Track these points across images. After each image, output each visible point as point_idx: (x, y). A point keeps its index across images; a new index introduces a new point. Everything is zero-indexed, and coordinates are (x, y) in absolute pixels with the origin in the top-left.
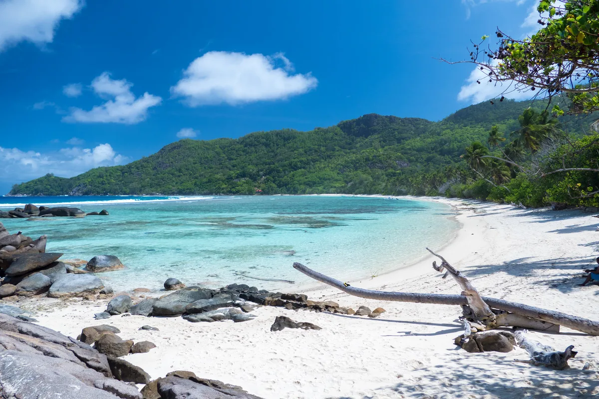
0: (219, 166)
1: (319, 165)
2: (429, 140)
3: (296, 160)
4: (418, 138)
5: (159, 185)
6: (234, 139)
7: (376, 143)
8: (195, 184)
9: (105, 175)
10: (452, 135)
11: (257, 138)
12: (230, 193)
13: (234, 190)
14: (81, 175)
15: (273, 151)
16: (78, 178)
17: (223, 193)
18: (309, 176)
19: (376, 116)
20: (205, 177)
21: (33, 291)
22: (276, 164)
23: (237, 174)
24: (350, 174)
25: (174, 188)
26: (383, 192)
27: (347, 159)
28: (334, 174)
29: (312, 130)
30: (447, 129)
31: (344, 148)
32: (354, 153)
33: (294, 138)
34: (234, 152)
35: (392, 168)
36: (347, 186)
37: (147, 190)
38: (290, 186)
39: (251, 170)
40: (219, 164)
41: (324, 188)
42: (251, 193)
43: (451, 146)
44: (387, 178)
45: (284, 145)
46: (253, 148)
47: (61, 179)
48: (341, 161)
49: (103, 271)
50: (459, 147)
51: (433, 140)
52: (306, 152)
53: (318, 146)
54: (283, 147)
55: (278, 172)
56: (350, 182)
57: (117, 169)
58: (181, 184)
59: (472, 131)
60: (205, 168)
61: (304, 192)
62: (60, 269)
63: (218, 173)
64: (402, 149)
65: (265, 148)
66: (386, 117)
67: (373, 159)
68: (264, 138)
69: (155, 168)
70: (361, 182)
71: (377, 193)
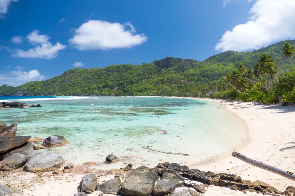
0: (94, 82)
1: (144, 82)
2: (198, 70)
3: (132, 79)
4: (193, 69)
5: (63, 91)
6: (101, 68)
7: (172, 72)
8: (82, 91)
9: (34, 85)
10: (209, 68)
11: (113, 68)
12: (99, 95)
13: (101, 94)
14: (22, 85)
15: (121, 75)
16: (20, 87)
17: (96, 95)
18: (139, 87)
19: (172, 58)
20: (87, 87)
21: (14, 166)
22: (123, 81)
23: (103, 85)
24: (159, 86)
25: (71, 92)
26: (177, 96)
27: (158, 79)
28: (152, 86)
29: (140, 64)
30: (206, 65)
31: (156, 73)
32: (161, 76)
33: (132, 68)
34: (102, 74)
35: (180, 83)
36: (158, 92)
37: (57, 93)
38: (130, 92)
39: (110, 84)
40: (94, 81)
41: (147, 93)
42: (110, 95)
43: (208, 73)
44: (178, 88)
45: (127, 72)
46: (111, 73)
47: (11, 87)
48: (155, 80)
49: (56, 146)
50: (212, 74)
51: (200, 70)
52: (137, 75)
53: (143, 72)
54: (126, 73)
55: (124, 85)
56: (159, 90)
57: (41, 83)
58: (74, 90)
59: (218, 66)
60: (87, 82)
61: (137, 95)
62: (29, 147)
63: (93, 85)
64: (185, 74)
65: (117, 73)
66: (177, 58)
67: (171, 79)
68: (116, 68)
69: (61, 82)
70: (165, 90)
71: (174, 96)
